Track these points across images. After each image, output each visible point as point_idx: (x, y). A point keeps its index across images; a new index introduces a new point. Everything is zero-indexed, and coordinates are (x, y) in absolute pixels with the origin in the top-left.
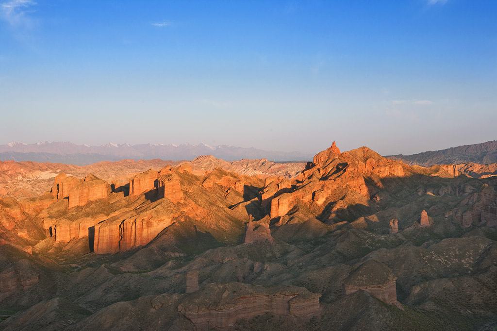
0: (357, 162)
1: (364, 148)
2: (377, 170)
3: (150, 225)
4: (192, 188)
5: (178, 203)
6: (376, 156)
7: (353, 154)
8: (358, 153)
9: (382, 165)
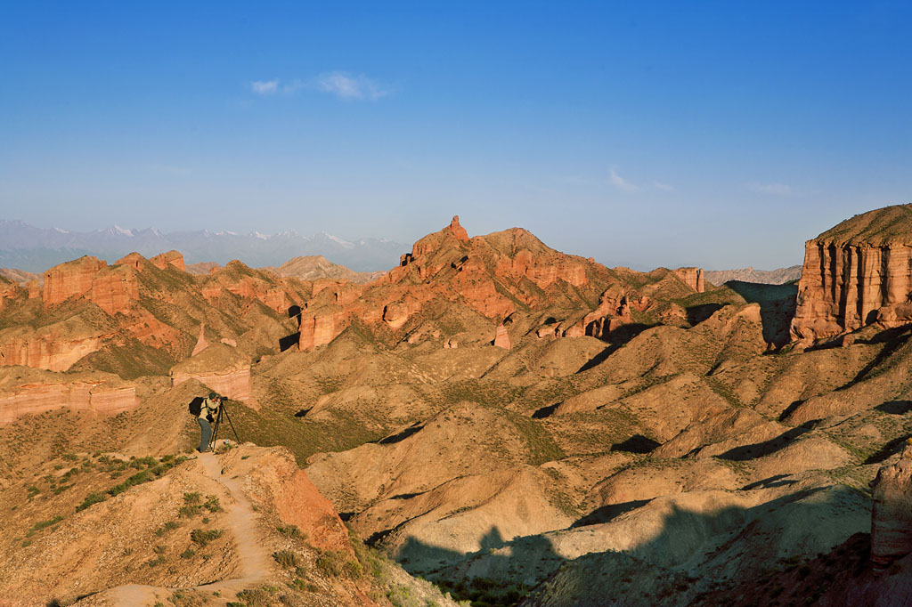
0: (496, 256)
1: (515, 229)
2: (533, 271)
3: (54, 350)
4: (175, 296)
5: (119, 313)
6: (536, 246)
7: (492, 241)
8: (502, 239)
9: (544, 262)
